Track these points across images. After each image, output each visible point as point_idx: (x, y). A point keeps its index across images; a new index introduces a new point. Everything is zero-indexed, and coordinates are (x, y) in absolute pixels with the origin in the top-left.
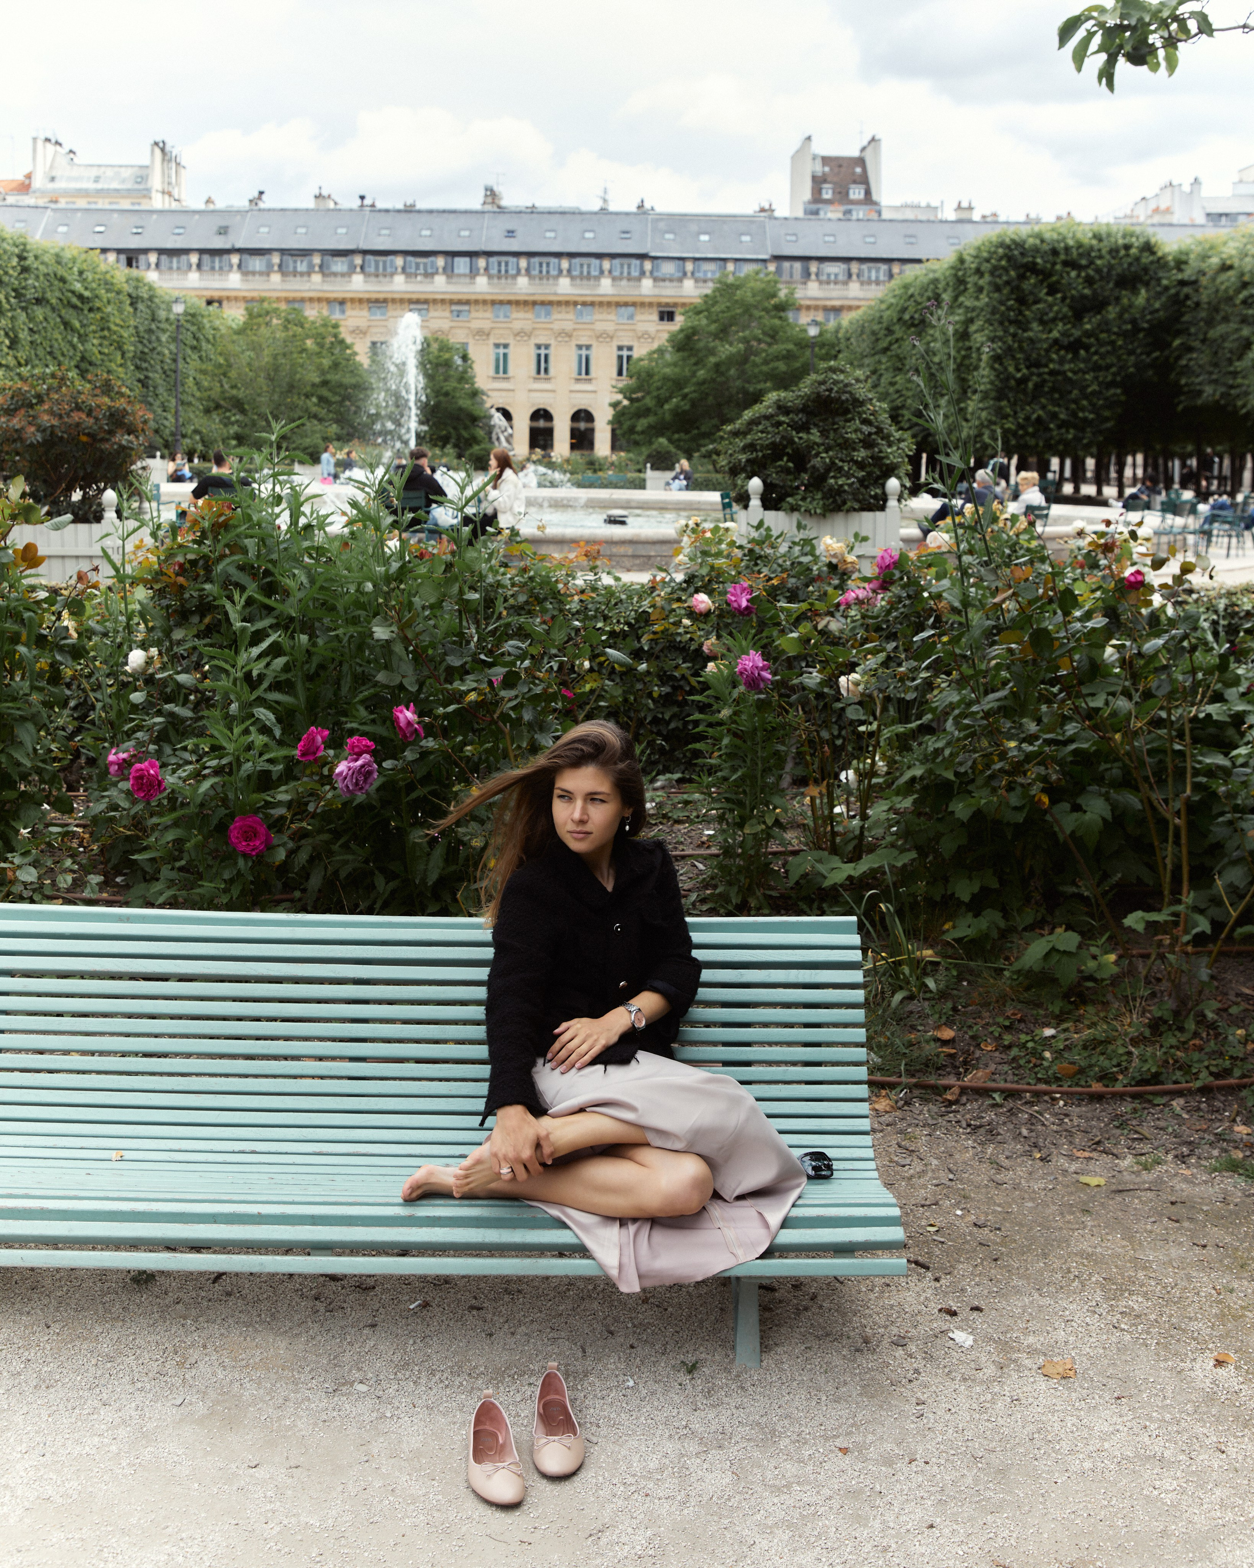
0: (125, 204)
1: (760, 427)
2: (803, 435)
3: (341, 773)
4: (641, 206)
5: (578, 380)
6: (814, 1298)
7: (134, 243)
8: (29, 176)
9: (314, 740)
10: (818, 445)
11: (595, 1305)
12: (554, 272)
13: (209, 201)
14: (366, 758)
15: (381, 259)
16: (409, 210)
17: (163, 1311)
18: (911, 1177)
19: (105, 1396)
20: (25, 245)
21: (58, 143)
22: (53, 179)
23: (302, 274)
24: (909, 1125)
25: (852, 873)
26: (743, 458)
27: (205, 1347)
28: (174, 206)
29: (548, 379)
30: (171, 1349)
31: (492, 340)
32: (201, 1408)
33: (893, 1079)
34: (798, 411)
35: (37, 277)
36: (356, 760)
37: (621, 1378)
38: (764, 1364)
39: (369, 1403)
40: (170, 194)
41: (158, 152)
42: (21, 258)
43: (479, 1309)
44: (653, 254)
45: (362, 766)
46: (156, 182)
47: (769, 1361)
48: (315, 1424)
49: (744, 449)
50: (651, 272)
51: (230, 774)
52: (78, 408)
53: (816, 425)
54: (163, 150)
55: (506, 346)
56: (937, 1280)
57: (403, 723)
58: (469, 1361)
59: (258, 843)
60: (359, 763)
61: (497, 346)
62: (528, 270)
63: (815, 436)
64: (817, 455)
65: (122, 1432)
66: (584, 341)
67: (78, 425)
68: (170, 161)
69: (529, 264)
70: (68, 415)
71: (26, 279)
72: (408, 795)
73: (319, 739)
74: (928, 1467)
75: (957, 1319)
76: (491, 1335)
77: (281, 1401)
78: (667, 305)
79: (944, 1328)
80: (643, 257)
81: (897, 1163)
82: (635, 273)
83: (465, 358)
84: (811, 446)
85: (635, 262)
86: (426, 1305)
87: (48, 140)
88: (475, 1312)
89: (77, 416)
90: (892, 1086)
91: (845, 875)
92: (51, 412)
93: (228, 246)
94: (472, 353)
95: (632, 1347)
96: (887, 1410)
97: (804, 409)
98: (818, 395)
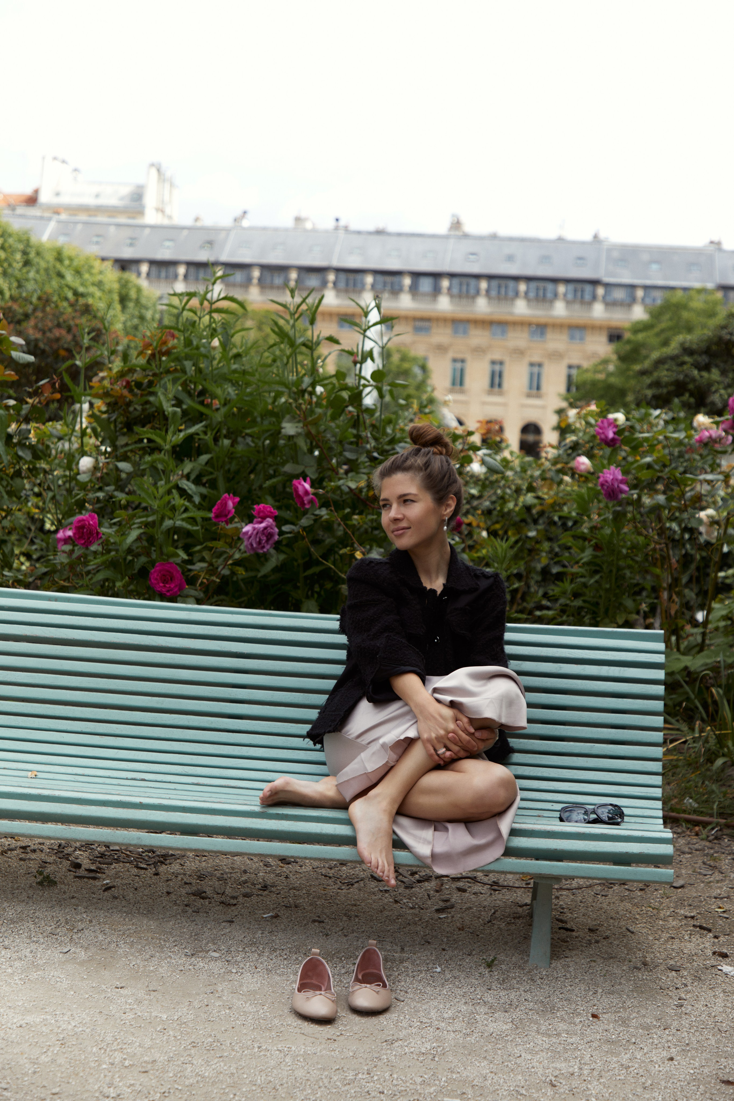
0: (122, 220)
1: (666, 366)
2: (705, 374)
3: (246, 533)
4: (596, 237)
5: (529, 396)
6: (606, 938)
7: (127, 253)
8: (36, 192)
9: (226, 504)
10: (718, 383)
11: (419, 928)
12: (511, 294)
13: (197, 219)
14: (270, 520)
15: (351, 276)
16: (379, 232)
17: (60, 903)
18: (710, 882)
19: (6, 943)
20: (28, 240)
21: (64, 162)
22: (58, 194)
23: (278, 288)
24: (717, 852)
25: (689, 664)
26: (649, 393)
27: (91, 921)
28: (166, 222)
29: (501, 394)
30: (63, 920)
31: (451, 355)
32: (83, 955)
33: (706, 819)
34: (701, 353)
35: (38, 272)
36: (261, 522)
37: (430, 966)
38: (553, 966)
39: (219, 964)
40: (163, 211)
41: (154, 171)
42: (25, 253)
43: (320, 922)
44: (606, 279)
45: (265, 528)
46: (150, 201)
47: (557, 964)
48: (174, 971)
49: (650, 386)
50: (604, 297)
51: (153, 527)
52: (59, 326)
53: (717, 366)
54: (158, 170)
55: (463, 361)
56: (716, 937)
57: (301, 491)
58: (306, 945)
59: (172, 586)
60: (263, 525)
61: (455, 360)
62: (488, 291)
63: (715, 374)
64: (716, 391)
65: (17, 964)
66: (536, 359)
67: (58, 340)
68: (164, 181)
69: (489, 286)
70: (50, 330)
71: (28, 272)
72: (305, 571)
73: (230, 504)
74: (679, 1033)
75: (728, 960)
76: (327, 935)
77: (148, 956)
78: (617, 328)
79: (715, 964)
80: (595, 283)
81: (700, 873)
82: (587, 297)
83: (424, 368)
84: (710, 385)
85: (588, 288)
86: (277, 916)
87: (55, 158)
88: (316, 924)
89: (57, 333)
90: (705, 824)
91: (682, 665)
92: (36, 327)
93: (212, 259)
94: (431, 364)
95: (444, 950)
96: (652, 1001)
97: (707, 351)
98: (720, 339)
